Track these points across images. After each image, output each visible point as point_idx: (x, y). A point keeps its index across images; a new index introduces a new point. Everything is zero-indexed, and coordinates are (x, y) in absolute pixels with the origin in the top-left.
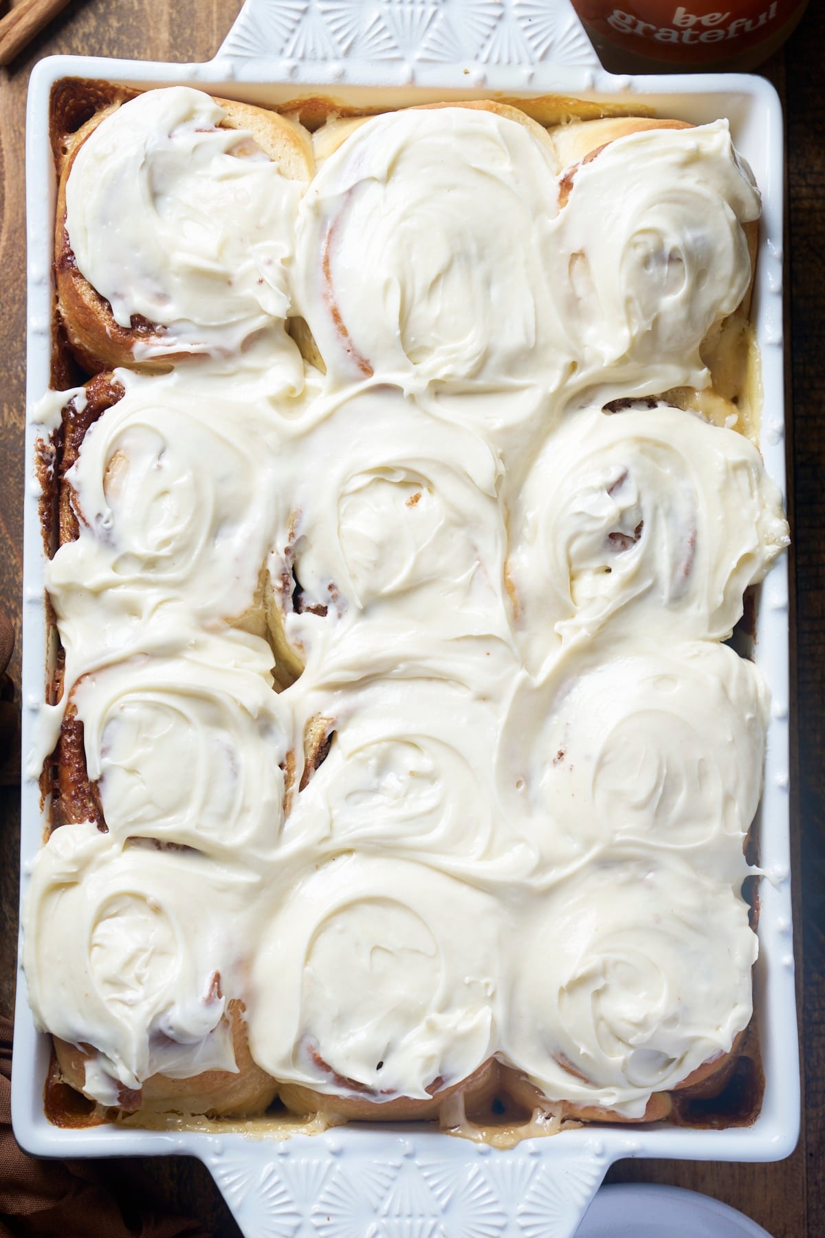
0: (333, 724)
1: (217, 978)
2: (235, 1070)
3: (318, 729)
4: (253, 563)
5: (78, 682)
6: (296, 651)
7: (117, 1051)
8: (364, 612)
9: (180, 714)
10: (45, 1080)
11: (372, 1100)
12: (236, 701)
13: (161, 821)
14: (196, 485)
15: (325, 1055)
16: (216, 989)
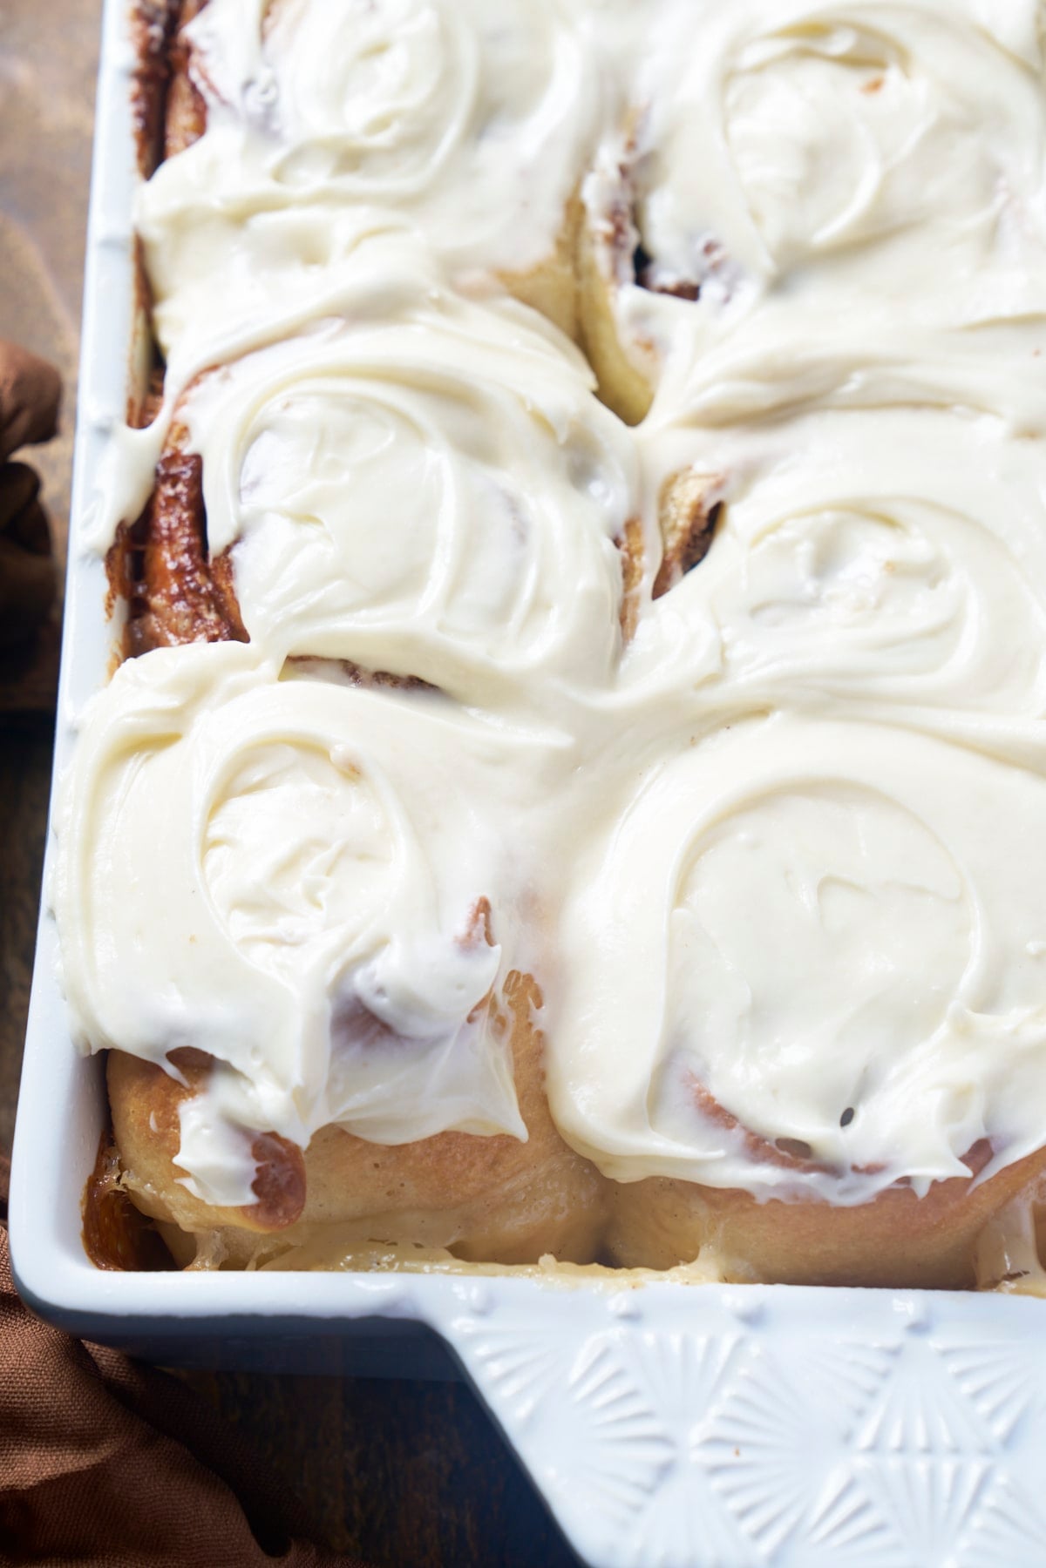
0: (719, 486)
1: (484, 906)
2: (520, 1130)
3: (689, 496)
4: (554, 183)
5: (195, 381)
6: (637, 358)
7: (255, 1050)
8: (779, 285)
9: (404, 420)
10: (85, 1182)
11: (833, 1193)
12: (521, 401)
13: (364, 613)
14: (445, 37)
15: (720, 1091)
16: (481, 926)
